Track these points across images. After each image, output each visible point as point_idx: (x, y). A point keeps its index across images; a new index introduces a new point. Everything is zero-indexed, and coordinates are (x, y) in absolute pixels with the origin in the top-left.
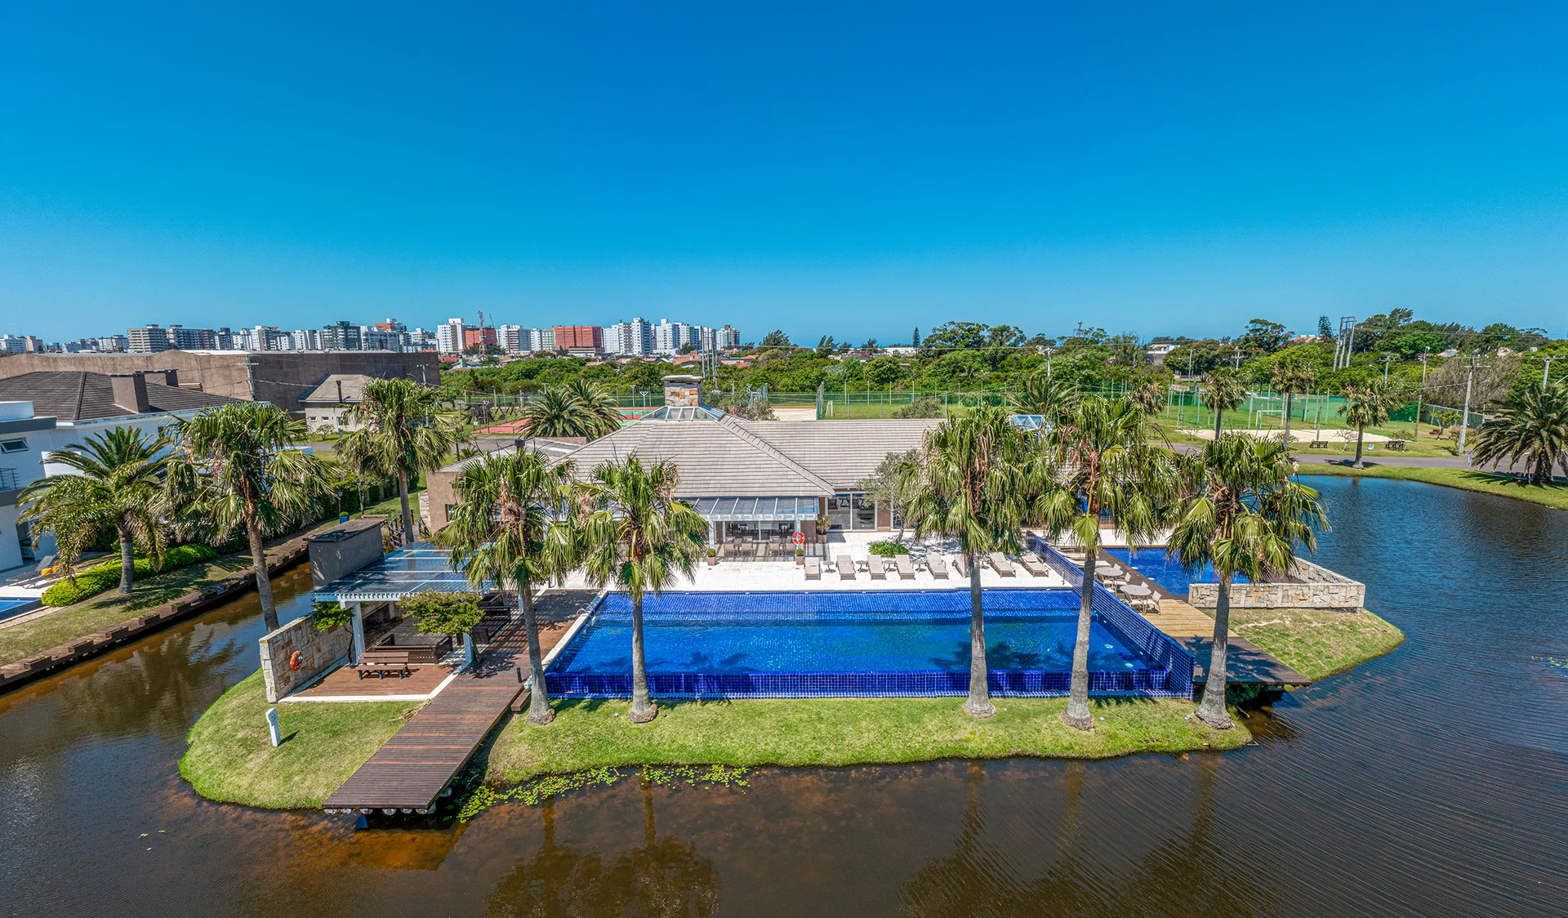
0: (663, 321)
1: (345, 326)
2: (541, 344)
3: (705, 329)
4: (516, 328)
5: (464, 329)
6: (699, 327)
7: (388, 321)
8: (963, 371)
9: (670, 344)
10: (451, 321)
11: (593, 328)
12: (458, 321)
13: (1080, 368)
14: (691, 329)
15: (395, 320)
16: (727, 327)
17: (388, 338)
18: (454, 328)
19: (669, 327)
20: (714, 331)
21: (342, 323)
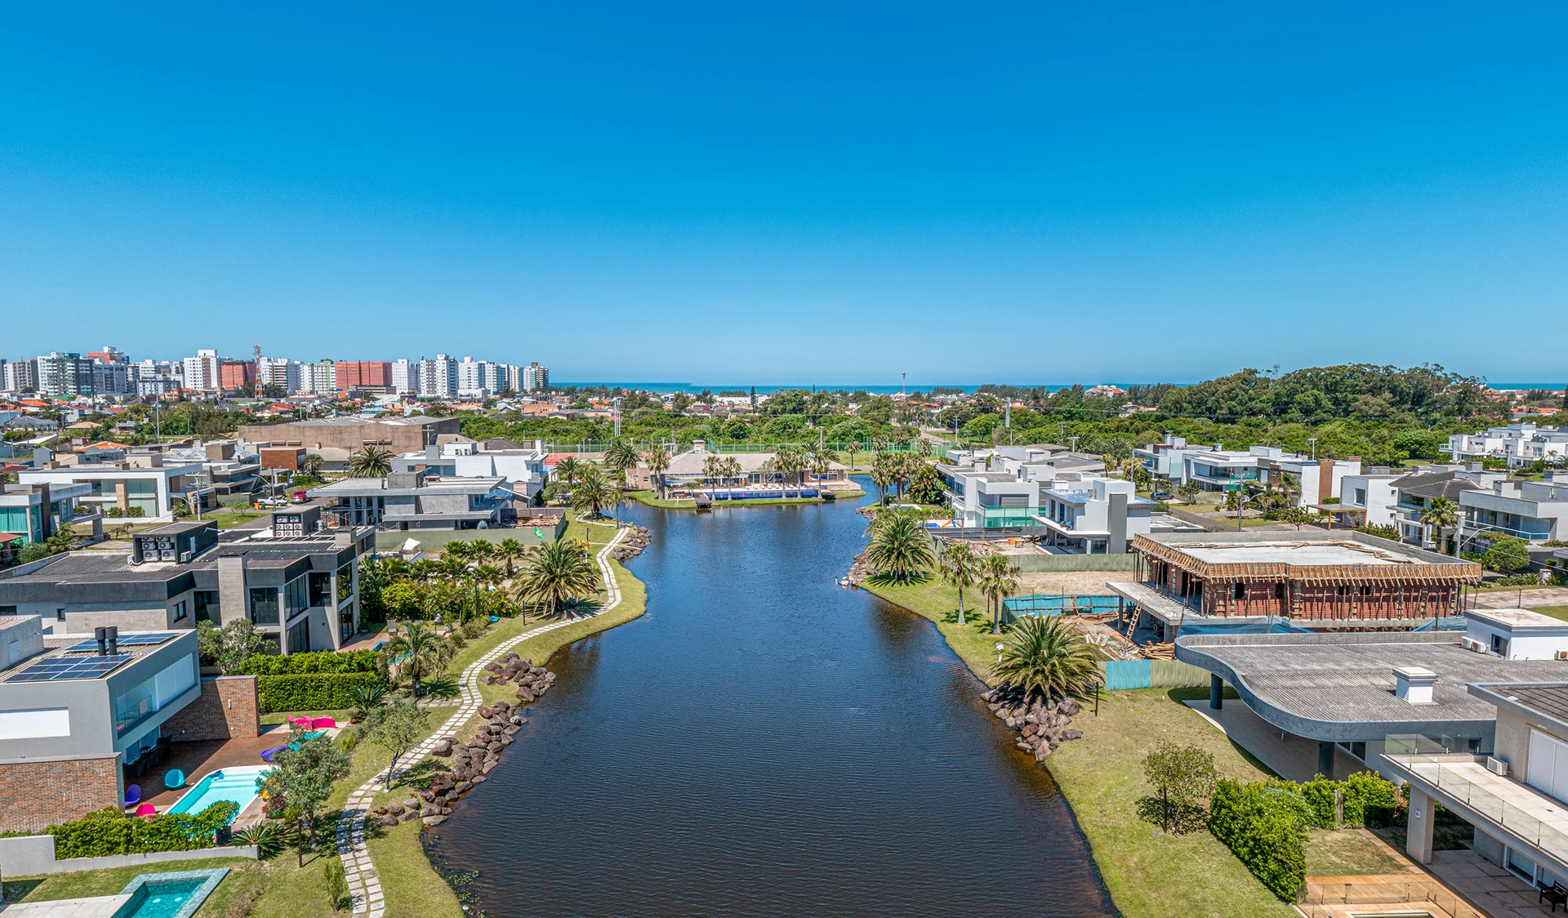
0: (467, 359)
1: (73, 357)
2: (313, 382)
3: (511, 367)
4: (282, 362)
5: (220, 363)
6: (505, 366)
7: (106, 350)
8: (790, 428)
9: (475, 383)
10: (201, 353)
11: (384, 364)
12: (210, 353)
13: (854, 429)
14: (498, 367)
15: (114, 349)
16: (534, 365)
17: (114, 372)
18: (206, 362)
19: (474, 366)
20: (521, 371)
21: (71, 356)
